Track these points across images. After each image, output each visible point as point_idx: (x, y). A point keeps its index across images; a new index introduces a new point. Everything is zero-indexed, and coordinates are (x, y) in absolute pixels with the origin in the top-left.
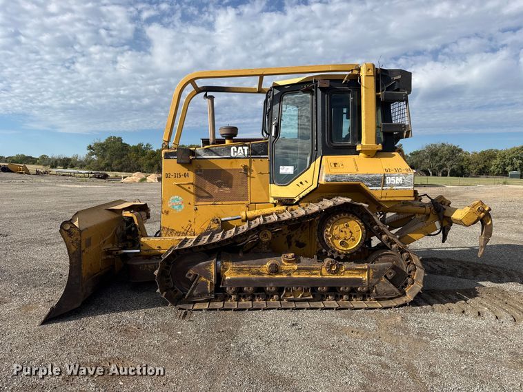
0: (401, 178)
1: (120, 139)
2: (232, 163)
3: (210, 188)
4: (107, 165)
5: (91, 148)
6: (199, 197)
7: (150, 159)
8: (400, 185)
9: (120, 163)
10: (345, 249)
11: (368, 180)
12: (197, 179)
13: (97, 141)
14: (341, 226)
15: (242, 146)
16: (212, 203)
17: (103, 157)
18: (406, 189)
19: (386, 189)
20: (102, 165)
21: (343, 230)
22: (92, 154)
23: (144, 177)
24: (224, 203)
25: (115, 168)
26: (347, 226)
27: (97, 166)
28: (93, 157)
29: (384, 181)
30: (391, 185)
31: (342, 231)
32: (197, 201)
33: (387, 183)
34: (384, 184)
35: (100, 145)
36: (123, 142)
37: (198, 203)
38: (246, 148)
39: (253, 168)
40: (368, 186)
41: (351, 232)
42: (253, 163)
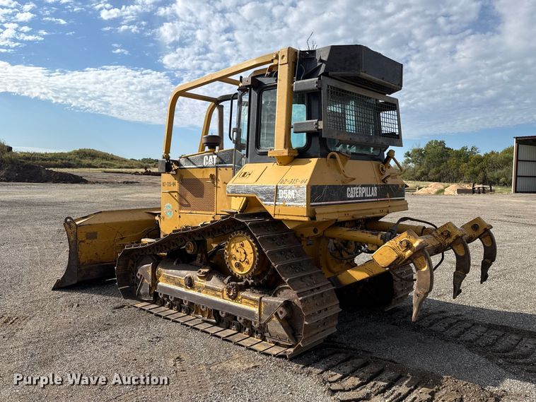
0: (293, 191)
1: (442, 143)
2: (203, 172)
3: (189, 197)
4: (423, 174)
5: (409, 155)
6: (181, 205)
7: (474, 166)
8: (292, 200)
9: (438, 172)
10: (240, 273)
11: (262, 193)
12: (180, 189)
13: (416, 147)
14: (238, 245)
15: (212, 155)
16: (189, 212)
17: (420, 164)
18: (297, 206)
19: (279, 205)
20: (418, 174)
21: (239, 249)
22: (408, 161)
23: (442, 188)
24: (197, 212)
25: (431, 177)
26: (242, 245)
27: (413, 175)
28: (409, 164)
29: (277, 195)
30: (284, 200)
31: (237, 251)
32: (180, 210)
33: (280, 197)
34: (277, 199)
35: (419, 152)
36: (446, 146)
37: (181, 211)
38: (215, 157)
39: (219, 178)
40: (262, 200)
41: (245, 253)
42: (219, 172)
